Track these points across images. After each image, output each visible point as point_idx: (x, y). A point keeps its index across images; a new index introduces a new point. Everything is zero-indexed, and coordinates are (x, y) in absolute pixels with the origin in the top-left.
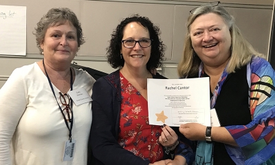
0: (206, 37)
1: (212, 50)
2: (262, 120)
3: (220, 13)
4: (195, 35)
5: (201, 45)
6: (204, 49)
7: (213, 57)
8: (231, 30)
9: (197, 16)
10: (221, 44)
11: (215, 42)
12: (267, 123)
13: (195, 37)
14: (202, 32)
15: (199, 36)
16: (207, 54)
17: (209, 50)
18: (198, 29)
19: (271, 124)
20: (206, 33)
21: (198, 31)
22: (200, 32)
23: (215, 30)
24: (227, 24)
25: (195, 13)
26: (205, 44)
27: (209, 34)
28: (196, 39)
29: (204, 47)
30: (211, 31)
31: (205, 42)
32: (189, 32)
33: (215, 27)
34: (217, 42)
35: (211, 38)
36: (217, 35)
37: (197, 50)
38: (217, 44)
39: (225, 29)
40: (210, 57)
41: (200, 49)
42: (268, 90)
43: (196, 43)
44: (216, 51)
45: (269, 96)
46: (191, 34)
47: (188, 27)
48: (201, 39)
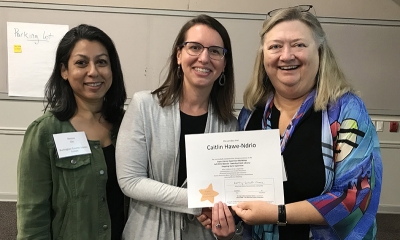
0: (285, 54)
1: (290, 74)
2: (352, 183)
3: (312, 23)
4: (270, 48)
5: (276, 64)
6: (279, 70)
7: (290, 85)
8: (320, 51)
9: (278, 22)
10: (303, 68)
11: (297, 63)
13: (271, 51)
14: (281, 47)
15: (276, 50)
16: (282, 78)
17: (287, 74)
18: (276, 41)
20: (286, 48)
21: (275, 43)
22: (278, 46)
23: (300, 45)
24: (316, 40)
25: (274, 18)
26: (283, 64)
27: (289, 51)
28: (270, 55)
29: (280, 68)
30: (294, 46)
31: (283, 61)
32: (262, 43)
33: (299, 42)
34: (296, 64)
35: (293, 57)
36: (301, 53)
37: (269, 70)
38: (298, 66)
39: (312, 47)
40: (286, 84)
41: (274, 70)
42: (352, 137)
43: (270, 61)
44: (295, 76)
45: (355, 145)
46: (265, 47)
47: (263, 37)
48: (277, 55)
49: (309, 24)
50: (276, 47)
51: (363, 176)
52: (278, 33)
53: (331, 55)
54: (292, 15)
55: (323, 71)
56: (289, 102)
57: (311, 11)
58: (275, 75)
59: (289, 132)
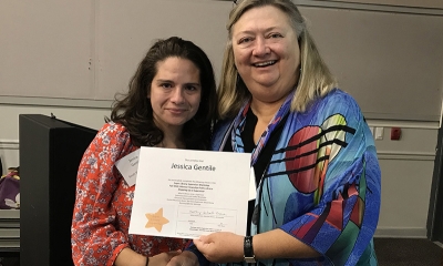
0: (259, 47)
1: (267, 71)
2: (337, 192)
3: (287, 8)
4: (240, 42)
5: (249, 61)
6: (253, 68)
7: (268, 85)
8: (300, 41)
9: (246, 9)
10: (282, 62)
11: (273, 57)
12: (345, 194)
13: (241, 46)
14: (253, 39)
15: (247, 44)
16: (257, 78)
17: (262, 72)
18: (246, 32)
19: (352, 193)
20: (259, 40)
21: (245, 36)
22: (249, 39)
23: (275, 36)
24: (294, 28)
25: (241, 6)
26: (256, 60)
27: (264, 43)
28: (242, 50)
29: (254, 65)
30: (268, 37)
31: (256, 56)
32: (230, 38)
33: (274, 31)
35: (268, 51)
36: (277, 46)
37: (242, 70)
38: (276, 61)
39: (291, 36)
40: (263, 84)
41: (248, 67)
42: (341, 135)
43: (241, 57)
44: (273, 74)
45: (344, 145)
46: (235, 42)
47: (230, 28)
48: (249, 50)
49: (283, 9)
50: (247, 40)
52: (248, 23)
53: (313, 47)
56: (266, 106)
58: (249, 74)
59: (264, 139)
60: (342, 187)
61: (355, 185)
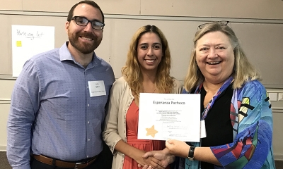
0: (211, 54)
1: (215, 67)
2: (240, 139)
3: (229, 33)
4: (201, 50)
5: (205, 61)
6: (207, 65)
7: (215, 75)
8: (235, 51)
9: (206, 33)
10: (224, 63)
13: (202, 52)
14: (208, 49)
15: (205, 51)
16: (209, 70)
17: (212, 67)
18: (205, 45)
20: (212, 50)
22: (206, 49)
23: (221, 48)
24: (232, 45)
25: (203, 30)
26: (210, 61)
27: (214, 52)
28: (201, 55)
29: (207, 63)
30: (217, 49)
31: (210, 58)
32: (195, 47)
33: (221, 46)
34: (219, 61)
35: (217, 56)
36: (222, 53)
37: (200, 65)
38: (220, 62)
39: (230, 49)
40: (212, 74)
41: (204, 64)
43: (201, 58)
44: (218, 69)
45: (246, 115)
46: (197, 49)
47: (195, 42)
48: (206, 55)
50: (205, 49)
51: (248, 136)
52: (206, 40)
53: (243, 55)
54: (215, 28)
55: (238, 64)
56: (213, 85)
57: (229, 25)
58: (204, 68)
59: (210, 104)
60: (243, 138)
61: (251, 138)
